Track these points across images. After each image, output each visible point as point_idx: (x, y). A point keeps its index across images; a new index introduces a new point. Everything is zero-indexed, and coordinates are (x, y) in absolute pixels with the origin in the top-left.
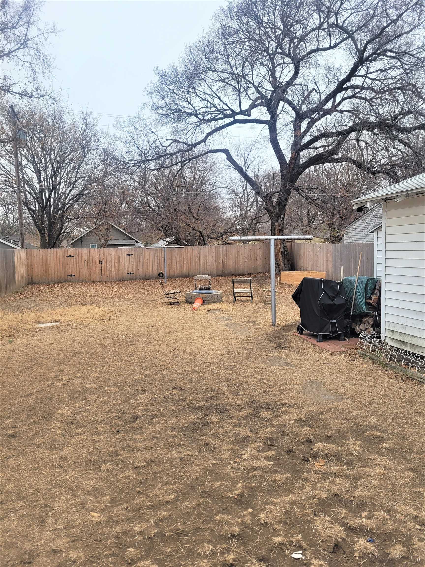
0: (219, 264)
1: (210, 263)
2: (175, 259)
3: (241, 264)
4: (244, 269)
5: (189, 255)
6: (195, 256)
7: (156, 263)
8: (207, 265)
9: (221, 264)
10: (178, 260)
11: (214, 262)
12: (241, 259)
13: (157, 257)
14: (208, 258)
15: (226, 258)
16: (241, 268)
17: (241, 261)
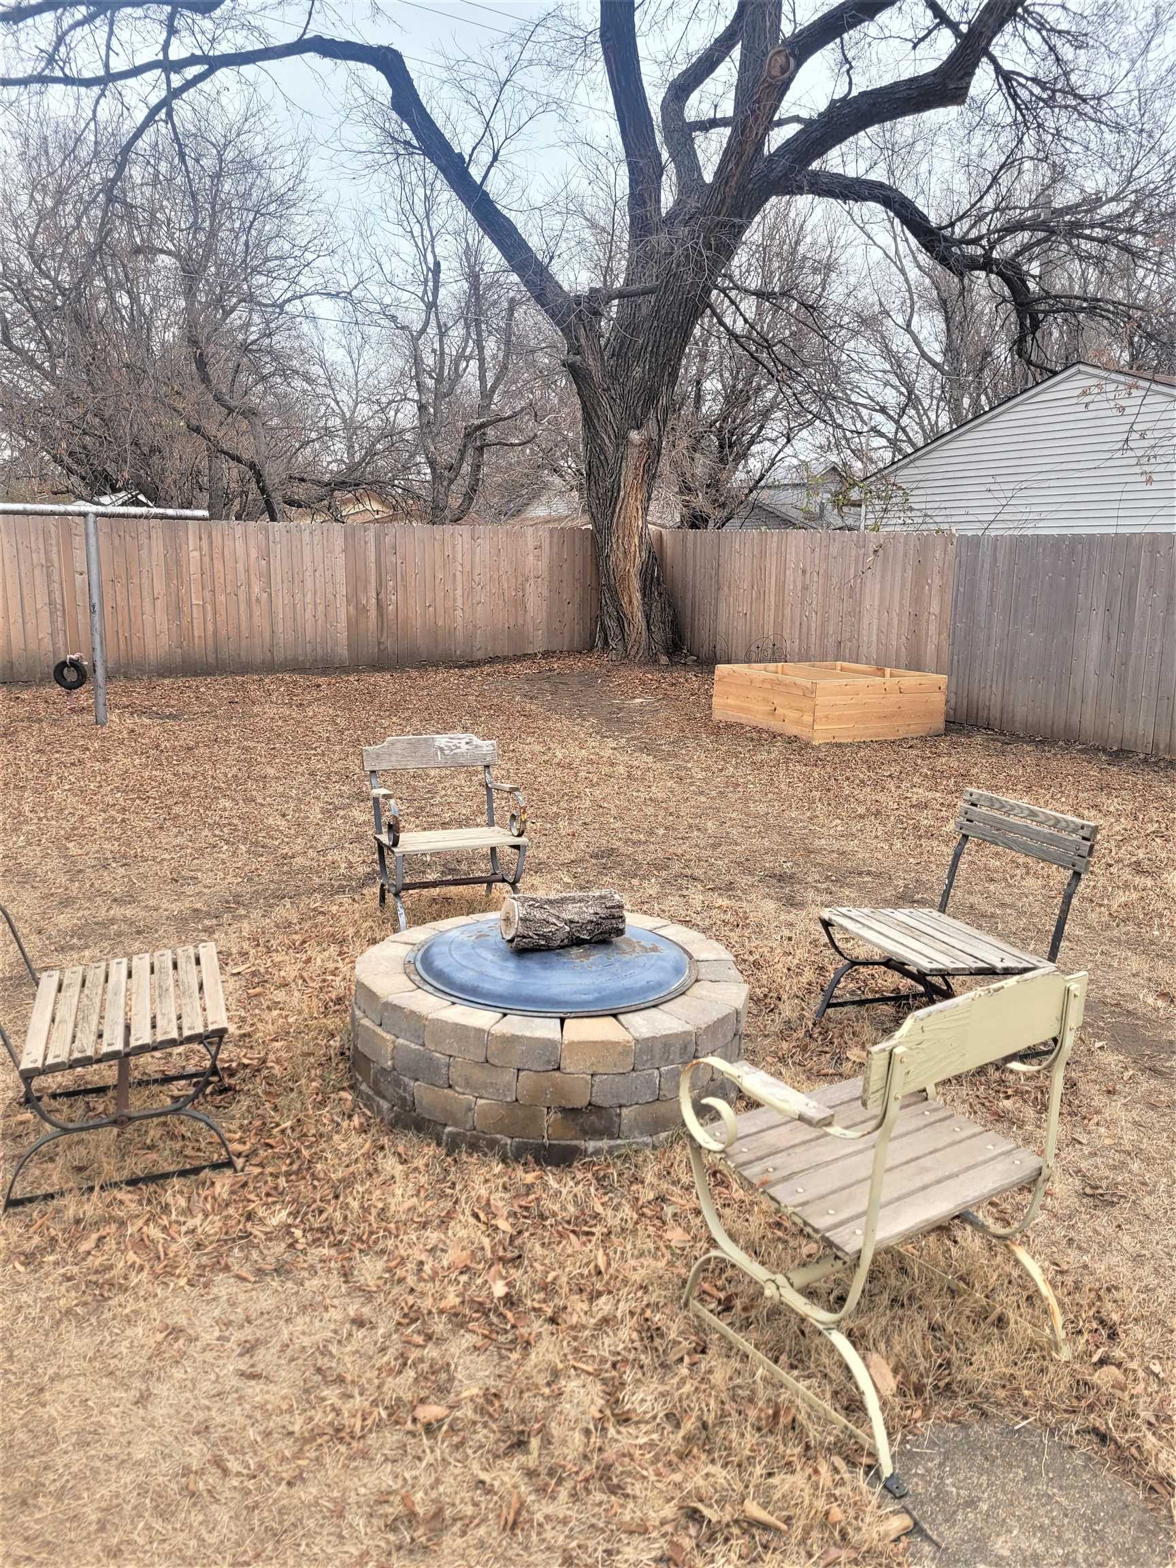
0: (362, 610)
1: (321, 608)
2: (145, 581)
3: (459, 613)
4: (472, 637)
5: (218, 565)
6: (247, 571)
7: (42, 599)
8: (308, 615)
9: (373, 613)
10: (159, 587)
11: (341, 602)
12: (459, 592)
13: (48, 566)
14: (309, 584)
15: (395, 588)
16: (459, 634)
17: (459, 603)
